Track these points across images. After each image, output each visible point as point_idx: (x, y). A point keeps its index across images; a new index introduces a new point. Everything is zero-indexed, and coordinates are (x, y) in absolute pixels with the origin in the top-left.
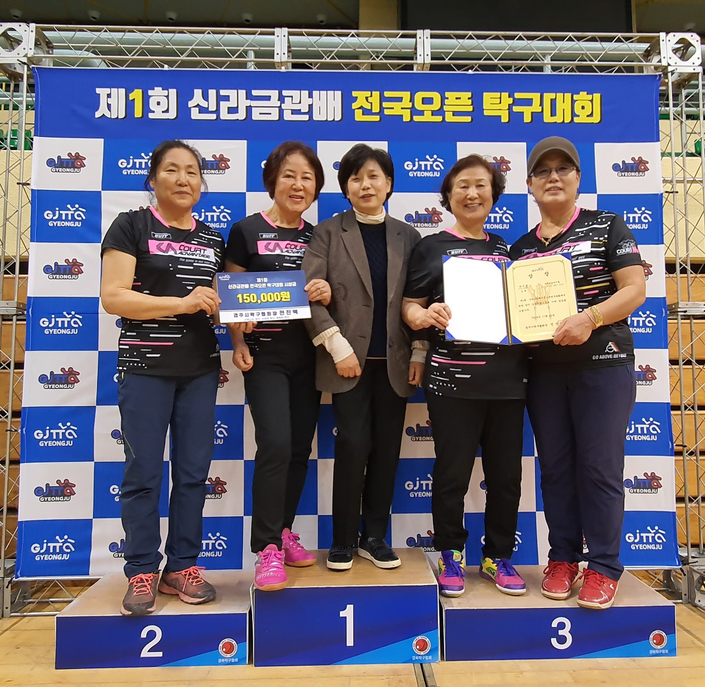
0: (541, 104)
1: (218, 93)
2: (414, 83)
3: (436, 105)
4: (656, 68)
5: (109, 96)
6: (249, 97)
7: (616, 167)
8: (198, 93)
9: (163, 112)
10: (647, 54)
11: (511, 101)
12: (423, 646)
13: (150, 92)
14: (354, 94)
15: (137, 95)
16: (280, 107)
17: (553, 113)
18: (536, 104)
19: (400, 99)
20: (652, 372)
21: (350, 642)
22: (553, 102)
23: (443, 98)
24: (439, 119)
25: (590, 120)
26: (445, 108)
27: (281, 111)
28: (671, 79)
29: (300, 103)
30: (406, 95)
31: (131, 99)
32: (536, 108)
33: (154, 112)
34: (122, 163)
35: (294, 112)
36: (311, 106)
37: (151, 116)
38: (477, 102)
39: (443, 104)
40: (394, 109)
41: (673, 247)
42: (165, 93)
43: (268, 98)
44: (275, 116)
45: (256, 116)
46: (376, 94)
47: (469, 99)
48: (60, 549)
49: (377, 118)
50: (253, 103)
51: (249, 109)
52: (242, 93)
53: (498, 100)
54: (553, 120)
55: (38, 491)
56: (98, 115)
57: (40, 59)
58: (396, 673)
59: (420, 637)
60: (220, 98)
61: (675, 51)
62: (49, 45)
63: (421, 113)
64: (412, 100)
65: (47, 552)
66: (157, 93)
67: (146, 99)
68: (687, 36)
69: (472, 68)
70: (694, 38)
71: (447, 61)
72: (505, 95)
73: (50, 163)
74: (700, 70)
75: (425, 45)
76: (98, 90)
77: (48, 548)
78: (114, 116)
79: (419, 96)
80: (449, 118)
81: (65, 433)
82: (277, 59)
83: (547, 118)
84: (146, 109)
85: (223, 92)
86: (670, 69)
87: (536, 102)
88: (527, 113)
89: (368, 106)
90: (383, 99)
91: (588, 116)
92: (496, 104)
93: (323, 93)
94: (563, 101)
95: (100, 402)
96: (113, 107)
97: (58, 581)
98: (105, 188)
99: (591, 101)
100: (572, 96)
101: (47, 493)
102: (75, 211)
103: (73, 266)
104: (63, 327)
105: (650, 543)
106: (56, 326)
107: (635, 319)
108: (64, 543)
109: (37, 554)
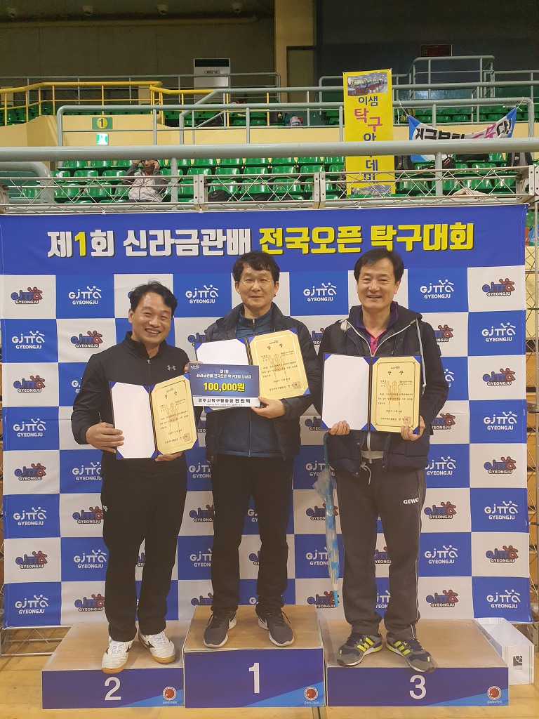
0: (421, 235)
1: (147, 233)
2: (312, 220)
3: (330, 239)
5: (58, 238)
6: (173, 236)
7: (485, 288)
8: (131, 233)
11: (395, 232)
12: (312, 694)
13: (92, 234)
14: (261, 231)
15: (81, 236)
16: (199, 244)
17: (432, 242)
18: (417, 234)
19: (299, 235)
20: (512, 463)
21: (257, 690)
22: (432, 232)
23: (337, 232)
24: (333, 250)
25: (463, 247)
26: (339, 241)
27: (201, 248)
28: (537, 208)
29: (216, 240)
30: (305, 230)
32: (417, 238)
33: (95, 251)
34: (72, 295)
35: (211, 248)
36: (225, 243)
37: (93, 254)
38: (366, 234)
40: (296, 243)
42: (104, 234)
43: (189, 236)
44: (195, 252)
45: (180, 252)
46: (280, 230)
47: (359, 232)
48: (37, 605)
49: (280, 252)
50: (178, 241)
52: (168, 232)
53: (384, 233)
54: (431, 248)
55: (19, 561)
56: (50, 254)
59: (310, 688)
63: (318, 246)
64: (310, 235)
65: (28, 607)
66: (97, 234)
67: (88, 240)
72: (390, 227)
73: (14, 296)
75: (321, 185)
76: (49, 234)
77: (28, 604)
78: (63, 255)
79: (316, 231)
80: (342, 249)
81: (36, 516)
82: (196, 202)
83: (427, 247)
84: (89, 248)
85: (152, 232)
86: (537, 198)
87: (417, 233)
88: (409, 242)
89: (272, 241)
90: (285, 235)
91: (462, 244)
92: (382, 236)
93: (235, 231)
94: (441, 231)
95: (62, 491)
96: (62, 248)
97: (37, 629)
98: (58, 317)
99: (465, 230)
100: (449, 226)
101: (25, 562)
102: (36, 336)
103: (36, 381)
104: (31, 431)
105: (507, 603)
106: (26, 431)
107: (499, 418)
108: (40, 600)
109: (20, 609)
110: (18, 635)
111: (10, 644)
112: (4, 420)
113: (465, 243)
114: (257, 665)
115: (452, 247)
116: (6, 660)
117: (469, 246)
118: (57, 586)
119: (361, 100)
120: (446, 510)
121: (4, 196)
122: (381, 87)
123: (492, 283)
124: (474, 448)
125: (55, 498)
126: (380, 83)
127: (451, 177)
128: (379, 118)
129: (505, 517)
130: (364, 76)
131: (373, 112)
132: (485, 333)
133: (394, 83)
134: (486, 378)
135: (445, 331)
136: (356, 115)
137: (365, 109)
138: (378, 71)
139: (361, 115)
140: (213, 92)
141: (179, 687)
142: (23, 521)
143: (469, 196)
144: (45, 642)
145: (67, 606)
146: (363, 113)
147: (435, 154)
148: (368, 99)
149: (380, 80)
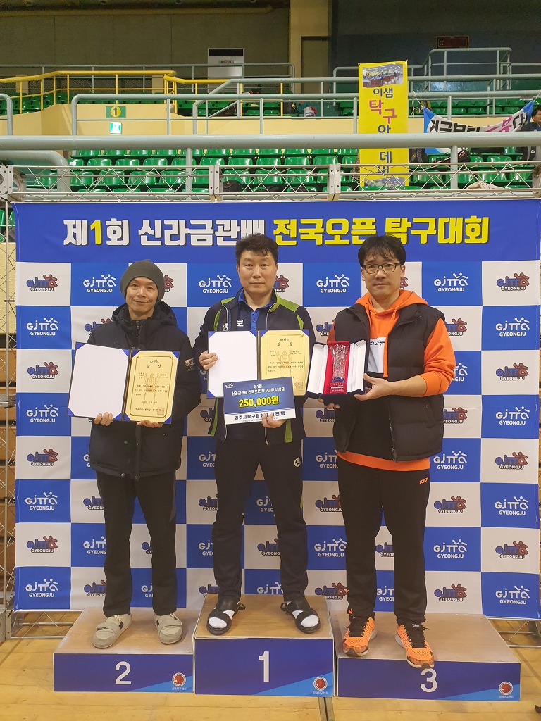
0: (436, 228)
1: (162, 223)
2: (326, 211)
3: (345, 231)
5: (74, 226)
6: (188, 226)
7: (500, 282)
8: (146, 223)
9: (118, 240)
11: (409, 225)
12: (321, 684)
14: (276, 222)
15: (96, 225)
16: (214, 234)
17: (446, 235)
18: (432, 227)
19: (314, 226)
20: (524, 458)
21: (266, 679)
22: (447, 225)
23: (351, 224)
24: (347, 242)
25: (478, 241)
26: (353, 233)
27: (215, 238)
29: (230, 230)
30: (319, 222)
31: (92, 229)
32: (431, 231)
34: (86, 283)
35: (225, 238)
36: (239, 233)
37: (109, 243)
38: (380, 225)
40: (310, 234)
42: (120, 223)
43: (204, 227)
44: (209, 242)
45: (194, 242)
46: (294, 222)
47: (373, 224)
48: (47, 589)
49: (294, 243)
50: (192, 231)
52: (183, 222)
53: (398, 225)
54: (446, 241)
55: (30, 545)
56: (66, 242)
59: (319, 678)
60: (164, 227)
63: (332, 237)
64: (324, 226)
65: (38, 591)
66: (113, 223)
67: (104, 229)
72: (405, 220)
73: (30, 283)
75: (336, 176)
76: (66, 222)
77: (38, 588)
78: (79, 244)
79: (330, 222)
80: (356, 241)
81: (47, 501)
83: (441, 240)
84: (104, 237)
85: (167, 222)
87: (432, 225)
88: (423, 235)
89: (287, 232)
90: (299, 226)
91: (477, 237)
92: (396, 228)
93: (249, 221)
94: (456, 224)
95: (74, 476)
96: (78, 236)
97: (47, 612)
98: (73, 304)
99: (481, 224)
100: (464, 220)
101: (36, 546)
102: (50, 323)
103: (50, 368)
104: (44, 417)
105: (515, 599)
106: (39, 416)
107: (511, 413)
108: (50, 584)
109: (30, 592)
110: (27, 618)
111: (19, 627)
112: (17, 405)
113: (479, 237)
114: (266, 654)
115: (467, 241)
116: (17, 642)
117: (484, 240)
118: (67, 571)
119: (376, 91)
120: (456, 505)
121: (22, 185)
122: (396, 78)
123: (507, 278)
124: (486, 443)
125: (66, 484)
126: (395, 75)
127: (467, 170)
128: (393, 110)
129: (515, 513)
130: (379, 68)
131: (388, 103)
132: (499, 327)
133: (409, 74)
134: (499, 372)
135: (458, 324)
136: (371, 106)
137: (380, 101)
138: (394, 63)
139: (375, 107)
140: (227, 81)
141: (188, 674)
142: (35, 505)
143: (484, 190)
144: (54, 625)
145: (77, 591)
146: (378, 104)
147: (451, 147)
148: (383, 91)
149: (396, 71)
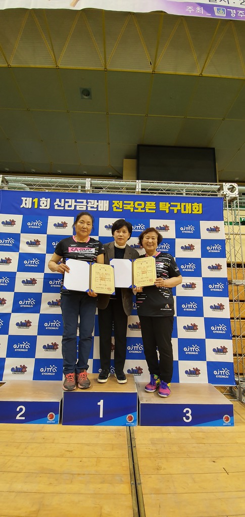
2: (135, 198)
3: (143, 206)
4: (222, 195)
5: (26, 200)
6: (76, 202)
7: (208, 230)
8: (58, 200)
9: (45, 206)
10: (219, 190)
11: (169, 205)
12: (131, 419)
14: (113, 202)
15: (36, 200)
17: (185, 210)
19: (130, 204)
20: (223, 306)
21: (101, 416)
22: (185, 206)
23: (145, 204)
24: (144, 211)
25: (198, 213)
27: (87, 207)
28: (227, 199)
29: (94, 204)
30: (132, 202)
31: (34, 201)
33: (41, 206)
34: (29, 224)
35: (92, 207)
36: (98, 206)
37: (40, 208)
38: (157, 205)
39: (145, 206)
40: (128, 207)
41: (230, 259)
42: (46, 200)
43: (83, 202)
44: (85, 209)
46: (121, 202)
47: (154, 204)
49: (121, 210)
51: (75, 206)
52: (73, 200)
53: (165, 205)
54: (185, 212)
56: (21, 207)
57: (3, 187)
58: (119, 431)
59: (130, 415)
60: (65, 202)
61: (229, 189)
62: (7, 182)
63: (137, 209)
64: (134, 204)
66: (43, 200)
67: (39, 202)
68: (233, 184)
69: (156, 193)
70: (235, 185)
71: (147, 191)
72: (167, 203)
73: (3, 223)
74: (238, 196)
75: (139, 185)
78: (27, 207)
79: (137, 203)
80: (147, 211)
82: (86, 189)
83: (183, 212)
85: (66, 200)
86: (227, 195)
87: (179, 206)
88: (175, 210)
89: (118, 206)
90: (123, 204)
91: (197, 211)
93: (102, 201)
94: (188, 206)
96: (27, 204)
98: (22, 232)
99: (198, 206)
100: (191, 204)
103: (8, 260)
104: (2, 283)
105: (223, 375)
107: (216, 286)
114: (102, 401)
115: (193, 212)
117: (200, 212)
118: (3, 360)
120: (193, 328)
123: (210, 228)
124: (205, 299)
125: (9, 315)
129: (220, 332)
132: (208, 248)
141: (56, 413)
145: (7, 371)
